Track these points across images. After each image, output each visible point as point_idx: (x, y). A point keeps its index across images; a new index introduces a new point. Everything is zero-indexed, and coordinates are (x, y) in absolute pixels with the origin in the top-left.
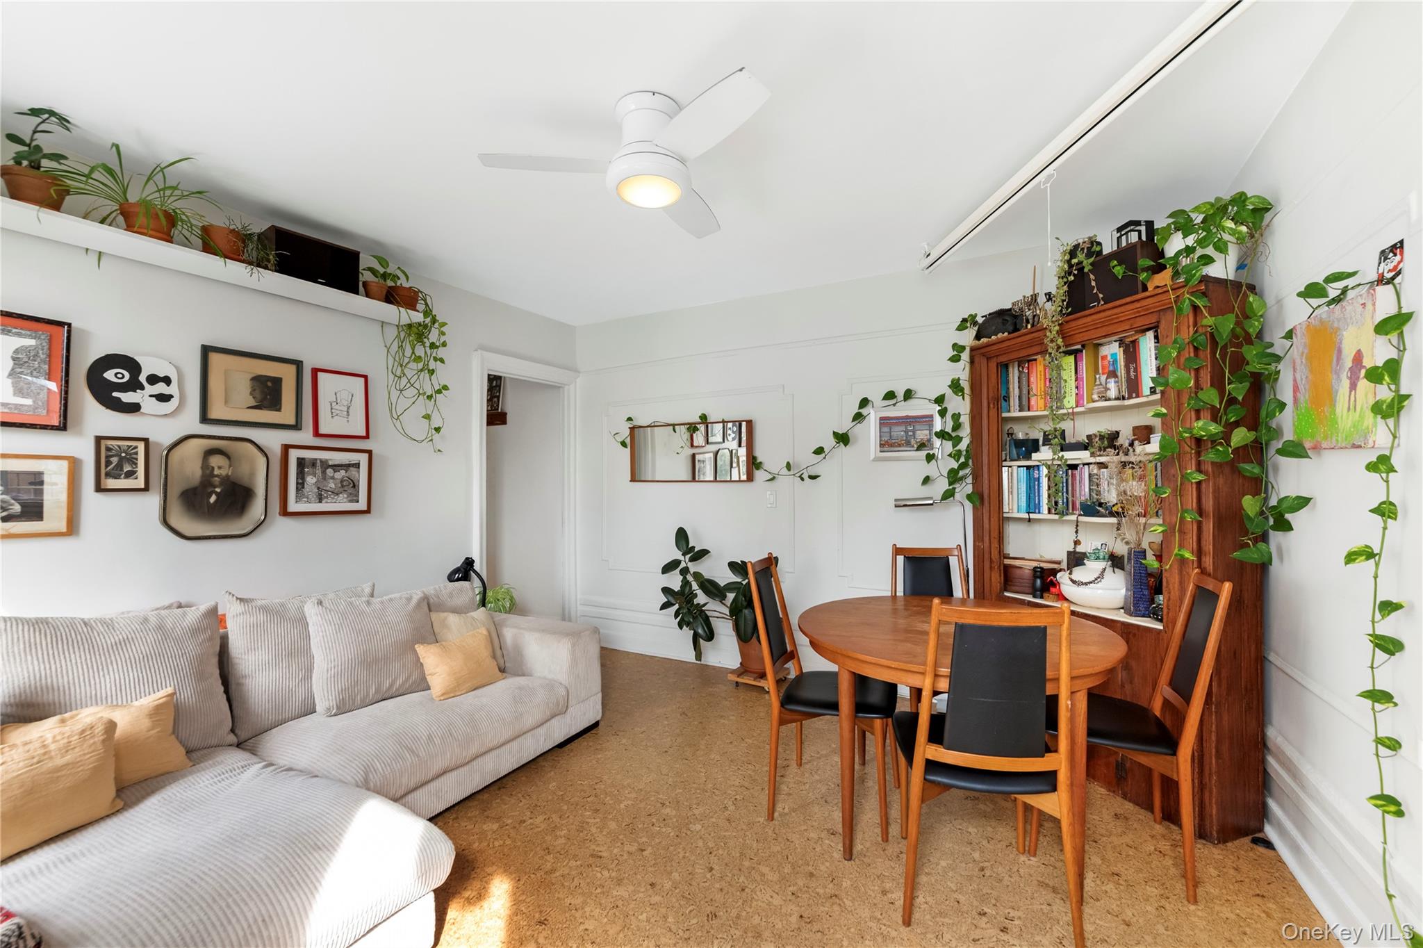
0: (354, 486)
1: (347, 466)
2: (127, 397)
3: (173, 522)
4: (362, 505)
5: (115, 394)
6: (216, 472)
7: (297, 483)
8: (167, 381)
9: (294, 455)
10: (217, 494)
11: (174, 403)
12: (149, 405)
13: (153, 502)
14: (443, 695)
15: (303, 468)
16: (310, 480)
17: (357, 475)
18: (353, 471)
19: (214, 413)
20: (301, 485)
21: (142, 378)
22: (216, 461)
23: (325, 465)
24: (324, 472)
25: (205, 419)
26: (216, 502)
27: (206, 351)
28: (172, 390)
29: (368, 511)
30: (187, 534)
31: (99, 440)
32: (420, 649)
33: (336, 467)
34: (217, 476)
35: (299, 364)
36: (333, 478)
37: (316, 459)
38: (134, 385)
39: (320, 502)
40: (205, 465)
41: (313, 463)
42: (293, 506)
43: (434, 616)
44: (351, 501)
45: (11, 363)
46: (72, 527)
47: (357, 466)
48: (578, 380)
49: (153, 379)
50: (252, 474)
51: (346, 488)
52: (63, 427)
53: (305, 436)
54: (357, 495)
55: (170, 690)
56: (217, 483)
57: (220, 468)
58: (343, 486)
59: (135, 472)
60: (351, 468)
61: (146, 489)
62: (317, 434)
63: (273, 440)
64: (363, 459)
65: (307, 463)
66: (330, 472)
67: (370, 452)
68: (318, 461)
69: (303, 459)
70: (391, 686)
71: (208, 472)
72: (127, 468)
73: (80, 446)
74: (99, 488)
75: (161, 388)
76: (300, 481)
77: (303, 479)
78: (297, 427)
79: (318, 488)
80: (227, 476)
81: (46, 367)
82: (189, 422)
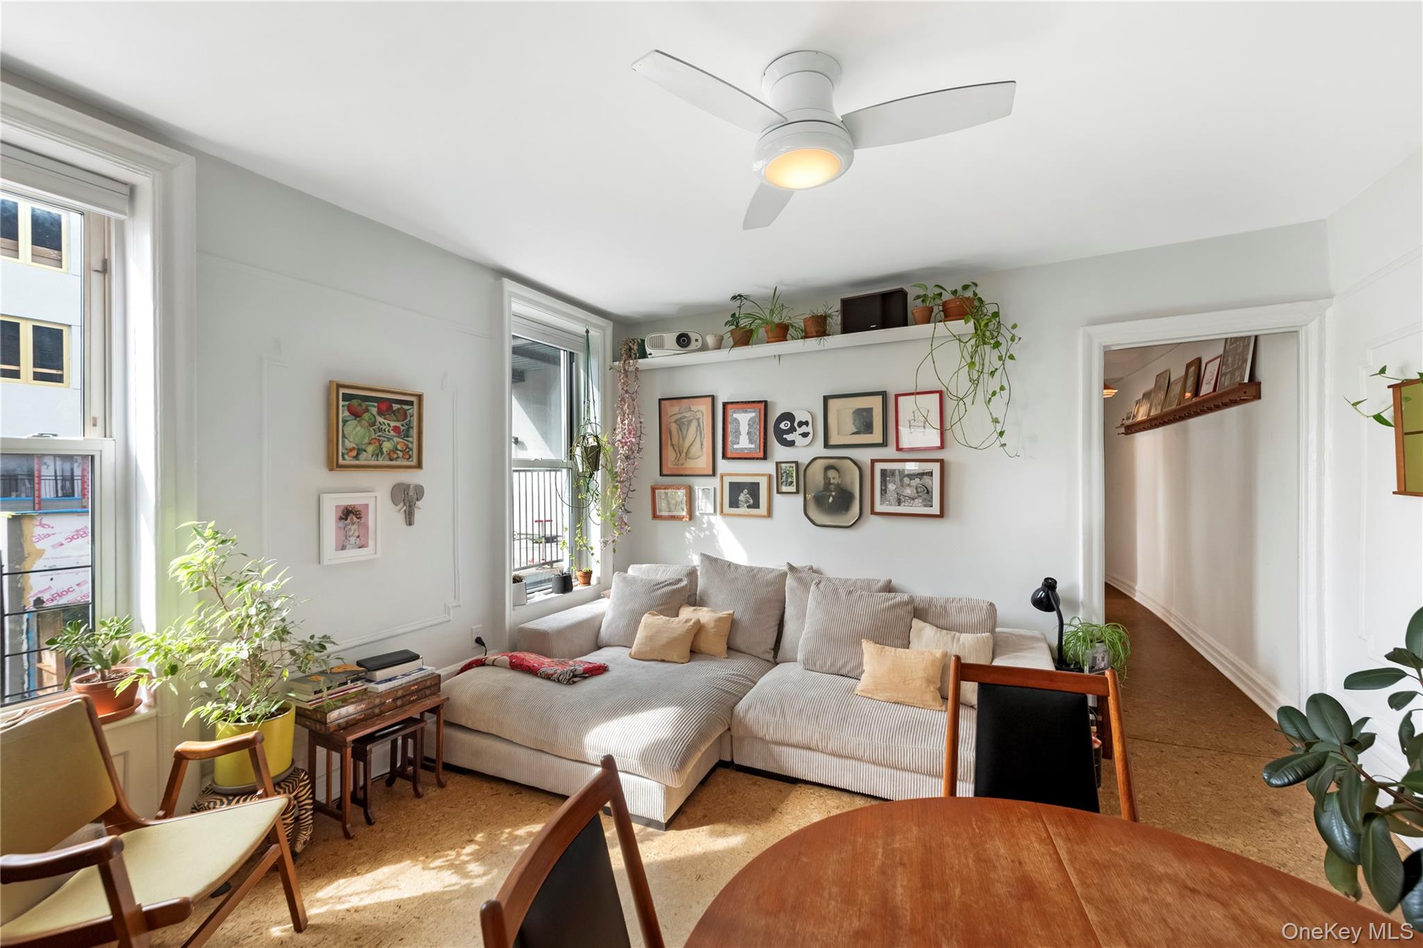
0: (928, 492)
1: (921, 475)
2: (789, 437)
3: (811, 514)
4: (935, 510)
5: (784, 436)
6: (832, 481)
7: (881, 490)
8: (806, 423)
9: (879, 467)
10: (833, 497)
11: (810, 436)
12: (800, 441)
13: (799, 499)
14: (862, 691)
15: (885, 478)
16: (891, 487)
17: (930, 483)
18: (926, 479)
19: (832, 442)
20: (884, 491)
21: (796, 425)
22: (832, 474)
23: (902, 474)
24: (901, 480)
25: (826, 445)
26: (832, 502)
27: (826, 399)
28: (809, 429)
29: (941, 515)
30: (818, 523)
31: (777, 464)
32: (866, 644)
33: (912, 476)
34: (833, 484)
35: (884, 394)
36: (909, 485)
37: (895, 470)
38: (792, 430)
39: (899, 505)
40: (826, 478)
41: (893, 473)
42: (878, 508)
43: (916, 623)
44: (925, 506)
45: (747, 427)
46: (770, 514)
47: (930, 474)
49: (801, 424)
50: (853, 483)
51: (920, 494)
52: (765, 458)
53: (890, 452)
54: (931, 500)
55: (731, 612)
56: (833, 489)
57: (834, 478)
58: (917, 492)
59: (793, 482)
60: (925, 477)
61: (797, 492)
62: (898, 449)
63: (865, 456)
64: (935, 468)
65: (888, 473)
66: (906, 480)
67: (942, 462)
68: (897, 471)
69: (886, 470)
70: (845, 665)
71: (827, 481)
72: (790, 480)
73: (769, 467)
74: (778, 492)
75: (804, 429)
76: (883, 488)
77: (886, 486)
78: (884, 444)
79: (898, 494)
80: (838, 484)
81: (758, 426)
82: (818, 449)
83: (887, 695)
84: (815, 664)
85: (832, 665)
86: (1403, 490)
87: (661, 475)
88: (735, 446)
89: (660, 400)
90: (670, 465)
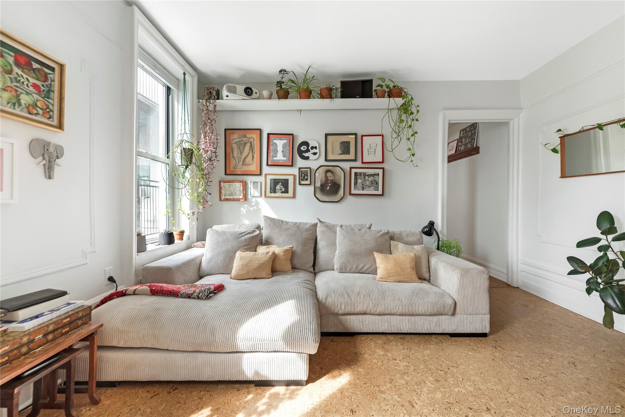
0: (377, 184)
1: (374, 175)
2: (306, 155)
3: (317, 196)
4: (380, 192)
5: (303, 154)
6: (329, 178)
7: (355, 182)
8: (316, 148)
9: (354, 171)
10: (330, 186)
11: (318, 155)
12: (312, 157)
13: (312, 188)
14: (380, 278)
15: (357, 176)
16: (359, 181)
17: (378, 179)
18: (376, 177)
19: (329, 158)
20: (356, 183)
21: (310, 148)
22: (329, 174)
23: (365, 175)
24: (364, 178)
25: (326, 160)
26: (329, 189)
27: (327, 135)
28: (317, 151)
29: (382, 195)
30: (321, 200)
31: (300, 168)
32: (376, 254)
33: (370, 176)
34: (329, 180)
35: (356, 134)
36: (368, 180)
37: (361, 173)
38: (308, 151)
39: (363, 190)
40: (326, 177)
41: (360, 174)
42: (353, 192)
43: (392, 242)
44: (375, 190)
45: (282, 148)
46: (294, 196)
47: (378, 175)
48: (521, 115)
49: (312, 148)
50: (340, 179)
51: (373, 185)
52: (292, 166)
53: (358, 164)
54: (378, 188)
55: (292, 246)
56: (329, 182)
57: (330, 177)
58: (372, 184)
59: (308, 179)
60: (375, 176)
61: (310, 184)
62: (363, 163)
63: (346, 166)
64: (380, 172)
65: (358, 174)
66: (367, 177)
67: (383, 168)
69: (357, 173)
70: (363, 268)
71: (326, 178)
72: (306, 178)
73: (295, 171)
74: (300, 184)
75: (314, 151)
76: (356, 182)
77: (357, 181)
78: (355, 160)
79: (362, 184)
80: (332, 180)
81: (289, 148)
82: (322, 162)
83: (395, 278)
84: (346, 269)
85: (356, 268)
86: (563, 176)
87: (225, 174)
88: (275, 159)
89: (225, 129)
90: (232, 169)
